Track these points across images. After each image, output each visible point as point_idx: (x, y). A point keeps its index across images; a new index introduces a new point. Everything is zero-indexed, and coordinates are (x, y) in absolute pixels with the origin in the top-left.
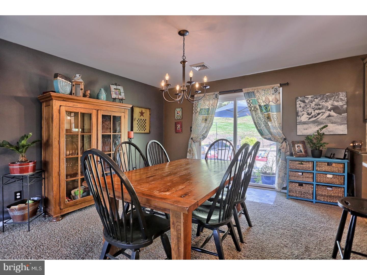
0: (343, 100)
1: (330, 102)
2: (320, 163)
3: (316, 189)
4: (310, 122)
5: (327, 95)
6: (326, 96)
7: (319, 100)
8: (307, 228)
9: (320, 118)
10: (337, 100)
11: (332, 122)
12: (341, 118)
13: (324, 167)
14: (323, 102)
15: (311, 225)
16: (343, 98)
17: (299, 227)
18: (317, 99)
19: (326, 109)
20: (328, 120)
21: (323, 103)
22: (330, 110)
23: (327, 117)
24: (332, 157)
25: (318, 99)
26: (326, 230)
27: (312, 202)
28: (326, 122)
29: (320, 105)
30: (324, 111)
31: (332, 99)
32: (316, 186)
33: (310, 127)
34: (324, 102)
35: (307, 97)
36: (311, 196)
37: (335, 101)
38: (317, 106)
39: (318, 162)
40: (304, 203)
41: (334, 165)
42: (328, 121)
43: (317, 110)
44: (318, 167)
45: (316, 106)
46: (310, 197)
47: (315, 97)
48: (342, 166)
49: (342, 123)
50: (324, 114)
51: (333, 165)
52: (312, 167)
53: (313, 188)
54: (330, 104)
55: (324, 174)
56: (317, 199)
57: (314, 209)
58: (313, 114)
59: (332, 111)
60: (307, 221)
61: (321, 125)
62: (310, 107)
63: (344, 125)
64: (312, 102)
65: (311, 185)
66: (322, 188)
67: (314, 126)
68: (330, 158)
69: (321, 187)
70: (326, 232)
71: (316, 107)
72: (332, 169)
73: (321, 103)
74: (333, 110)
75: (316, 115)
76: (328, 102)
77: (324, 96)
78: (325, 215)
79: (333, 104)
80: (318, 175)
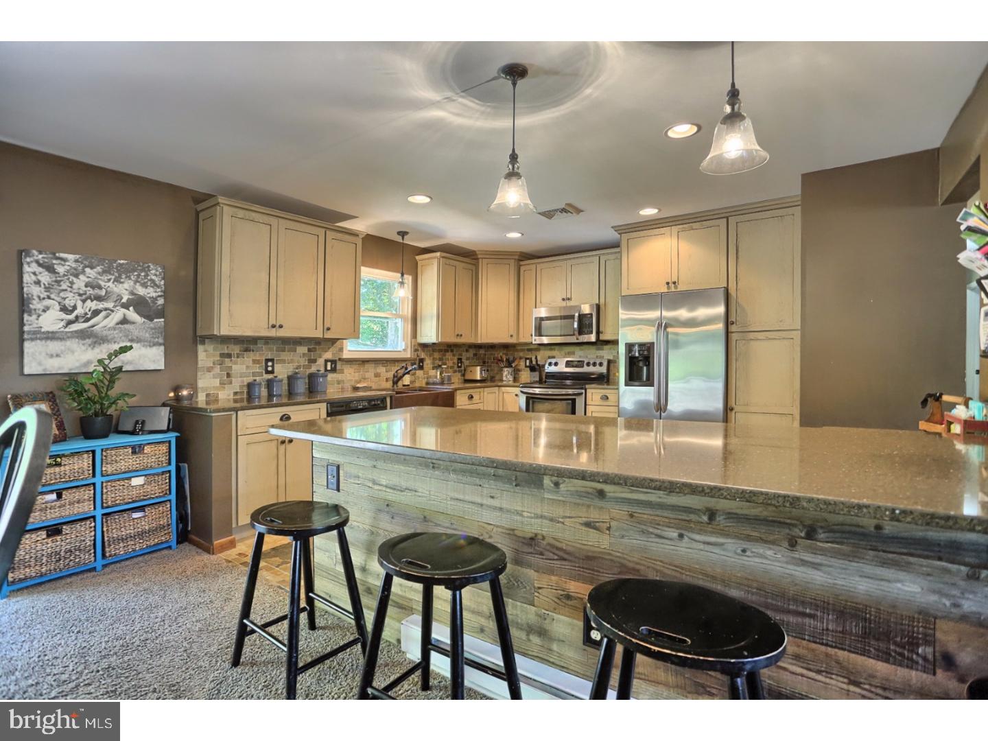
0: (156, 285)
1: (128, 284)
2: (113, 452)
3: (102, 527)
4: (69, 335)
5: (119, 263)
6: (117, 267)
7: (99, 273)
8: (133, 643)
9: (101, 325)
10: (145, 283)
11: (130, 337)
12: (152, 329)
13: (124, 460)
14: (109, 280)
15: (136, 629)
16: (156, 280)
17: (111, 653)
18: (92, 268)
19: (116, 301)
20: (121, 331)
21: (108, 284)
22: (125, 306)
23: (117, 324)
24: (140, 430)
25: (95, 270)
26: (176, 618)
27: (94, 569)
28: (116, 336)
29: (100, 288)
30: (110, 305)
31: (132, 277)
32: (104, 520)
33: (69, 349)
34: (112, 281)
35: (62, 255)
36: (91, 554)
37: (138, 284)
38: (93, 288)
39: (107, 449)
40: (71, 582)
41: (147, 449)
42: (121, 335)
43: (92, 301)
44: (107, 464)
45: (89, 288)
46: (87, 558)
47: (87, 263)
48: (164, 448)
49: (153, 342)
50: (110, 314)
51: (145, 451)
52: (91, 468)
53: (95, 527)
54: (126, 290)
55: (123, 479)
56: (107, 554)
57: (112, 585)
58: (79, 311)
59: (131, 308)
60: (117, 625)
61: (103, 343)
62: (69, 289)
63: (158, 347)
64: (77, 276)
65: (88, 522)
66: (118, 519)
67: (83, 348)
68: (133, 433)
69: (117, 517)
70: (180, 624)
71: (90, 291)
72: (144, 461)
73: (102, 284)
74: (134, 308)
75: (88, 316)
76: (122, 283)
77: (113, 266)
78: (145, 585)
79: (135, 291)
80: (109, 487)
